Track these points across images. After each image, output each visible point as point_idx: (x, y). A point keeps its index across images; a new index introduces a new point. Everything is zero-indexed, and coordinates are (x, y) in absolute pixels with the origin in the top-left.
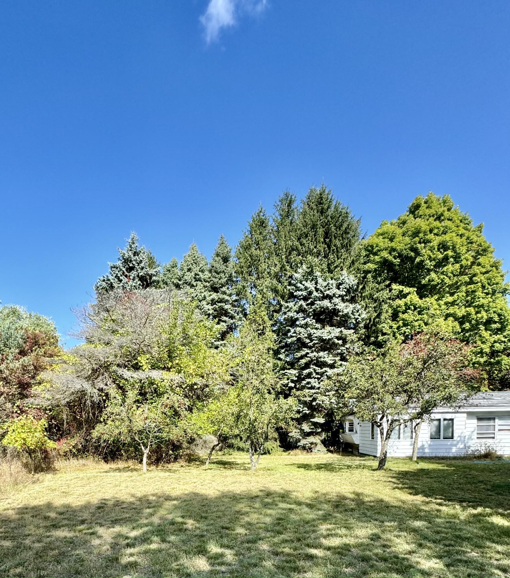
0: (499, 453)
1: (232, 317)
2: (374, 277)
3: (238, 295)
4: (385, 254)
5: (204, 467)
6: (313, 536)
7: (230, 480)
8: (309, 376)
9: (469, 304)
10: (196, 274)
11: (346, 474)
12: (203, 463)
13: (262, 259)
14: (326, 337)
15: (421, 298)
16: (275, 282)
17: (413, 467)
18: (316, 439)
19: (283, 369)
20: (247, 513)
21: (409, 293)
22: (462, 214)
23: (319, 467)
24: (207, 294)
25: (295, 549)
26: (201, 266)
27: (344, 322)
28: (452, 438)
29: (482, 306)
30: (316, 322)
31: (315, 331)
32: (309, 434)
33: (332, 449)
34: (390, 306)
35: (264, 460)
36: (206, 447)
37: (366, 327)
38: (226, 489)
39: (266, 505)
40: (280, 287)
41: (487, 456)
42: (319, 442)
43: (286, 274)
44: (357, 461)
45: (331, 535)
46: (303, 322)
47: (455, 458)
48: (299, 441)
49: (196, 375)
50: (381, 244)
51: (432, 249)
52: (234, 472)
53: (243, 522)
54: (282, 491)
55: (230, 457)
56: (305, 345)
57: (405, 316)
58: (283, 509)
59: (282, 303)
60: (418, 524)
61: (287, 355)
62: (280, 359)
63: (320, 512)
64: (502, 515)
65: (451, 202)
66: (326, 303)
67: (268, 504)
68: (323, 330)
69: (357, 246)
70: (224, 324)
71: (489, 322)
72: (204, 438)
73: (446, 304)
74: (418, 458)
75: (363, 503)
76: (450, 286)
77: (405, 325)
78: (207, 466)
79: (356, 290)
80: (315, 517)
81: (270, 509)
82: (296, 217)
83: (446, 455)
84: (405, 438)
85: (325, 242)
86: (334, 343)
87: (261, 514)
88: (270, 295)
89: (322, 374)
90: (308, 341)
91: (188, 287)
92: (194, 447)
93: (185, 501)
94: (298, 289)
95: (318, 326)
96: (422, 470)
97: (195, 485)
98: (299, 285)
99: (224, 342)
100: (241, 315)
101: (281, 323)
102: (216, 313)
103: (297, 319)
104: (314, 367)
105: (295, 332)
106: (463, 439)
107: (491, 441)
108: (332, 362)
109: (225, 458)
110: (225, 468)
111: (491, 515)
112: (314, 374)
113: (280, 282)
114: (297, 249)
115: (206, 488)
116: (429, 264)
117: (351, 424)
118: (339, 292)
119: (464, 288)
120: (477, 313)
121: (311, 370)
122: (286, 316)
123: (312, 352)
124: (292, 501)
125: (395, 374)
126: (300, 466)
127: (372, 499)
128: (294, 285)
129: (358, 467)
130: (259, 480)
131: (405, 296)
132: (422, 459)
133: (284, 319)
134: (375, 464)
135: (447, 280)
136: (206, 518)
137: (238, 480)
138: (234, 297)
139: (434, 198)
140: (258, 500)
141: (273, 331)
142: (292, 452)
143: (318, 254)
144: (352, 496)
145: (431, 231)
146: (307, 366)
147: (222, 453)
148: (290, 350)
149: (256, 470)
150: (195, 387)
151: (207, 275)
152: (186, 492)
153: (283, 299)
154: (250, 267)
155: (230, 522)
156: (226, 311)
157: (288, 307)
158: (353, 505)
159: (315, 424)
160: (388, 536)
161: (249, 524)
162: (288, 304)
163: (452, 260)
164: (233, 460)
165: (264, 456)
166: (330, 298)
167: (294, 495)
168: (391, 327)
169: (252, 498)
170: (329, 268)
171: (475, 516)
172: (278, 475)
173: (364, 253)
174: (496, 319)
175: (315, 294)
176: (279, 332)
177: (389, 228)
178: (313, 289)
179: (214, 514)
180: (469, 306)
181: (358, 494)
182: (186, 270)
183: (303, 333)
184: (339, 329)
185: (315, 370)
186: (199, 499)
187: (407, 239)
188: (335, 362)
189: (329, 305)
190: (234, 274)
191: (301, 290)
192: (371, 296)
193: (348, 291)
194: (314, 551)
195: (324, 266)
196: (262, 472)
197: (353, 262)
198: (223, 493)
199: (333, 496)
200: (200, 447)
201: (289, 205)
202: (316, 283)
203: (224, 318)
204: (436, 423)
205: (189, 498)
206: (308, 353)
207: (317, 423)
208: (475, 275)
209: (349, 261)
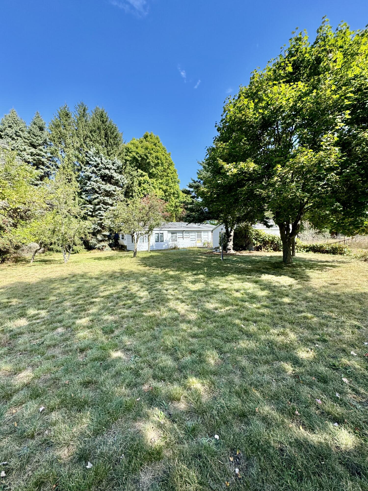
0: (178, 247)
1: (48, 167)
2: (130, 164)
3: (52, 154)
4: (134, 154)
5: (29, 265)
6: (96, 293)
7: (48, 271)
8: (99, 209)
9: (167, 185)
10: (16, 132)
11: (119, 261)
12: (28, 262)
13: (68, 136)
14: (108, 189)
15: (150, 178)
16: (77, 152)
17: (149, 255)
18: (106, 244)
19: (85, 204)
20: (58, 288)
21: (145, 175)
22: (163, 146)
23: (106, 258)
24: (27, 147)
25: (85, 301)
26: (21, 127)
27: (116, 183)
28: (163, 241)
29: (171, 186)
30: (102, 181)
31: (102, 185)
32: (101, 241)
33: (114, 248)
34: (138, 179)
35: (74, 257)
36: (31, 251)
37: (127, 187)
38: (45, 276)
39: (71, 282)
40: (80, 156)
41: (175, 248)
42: (107, 245)
43: (84, 150)
44: (126, 253)
45: (105, 291)
46: (95, 179)
47: (164, 250)
48: (96, 245)
49: (19, 202)
50: (132, 148)
51: (153, 157)
52: (53, 265)
53: (55, 293)
54: (83, 273)
55: (51, 256)
56: (96, 192)
57: (144, 185)
58: (82, 282)
59: (82, 165)
60: (143, 279)
61: (87, 196)
62: (82, 198)
63: (102, 281)
64: (173, 270)
65: (160, 140)
66: (107, 171)
67: (73, 281)
68: (106, 186)
69: (122, 146)
70: (42, 170)
71: (174, 193)
72: (29, 245)
73: (159, 183)
74: (151, 251)
75: (123, 273)
76: (160, 176)
77: (144, 189)
78: (32, 263)
79: (122, 168)
80: (98, 283)
81: (74, 283)
82: (88, 118)
83: (161, 249)
84: (146, 242)
85: (105, 138)
86: (112, 193)
87: (68, 287)
88: (75, 160)
89: (107, 209)
90: (98, 190)
91: (9, 138)
92: (20, 252)
93: (10, 288)
94: (91, 160)
95: (104, 183)
96: (151, 256)
97: (20, 277)
98: (91, 158)
99: (43, 182)
100: (54, 167)
101: (82, 177)
102: (35, 162)
103: (91, 177)
104: (102, 205)
105: (90, 184)
106: (167, 242)
107: (175, 242)
108: (112, 203)
109: (46, 258)
110: (46, 264)
111: (169, 271)
112: (102, 209)
113: (80, 153)
114: (90, 137)
115: (30, 277)
116: (152, 164)
117: (123, 236)
118: (113, 167)
119: (165, 178)
120: (170, 189)
121: (101, 206)
122: (85, 174)
123: (101, 196)
124: (87, 277)
125: (138, 212)
126: (95, 259)
127: (128, 271)
128: (89, 157)
129: (125, 257)
130: (69, 269)
131: (144, 176)
132: (152, 251)
133: (84, 175)
134: (133, 255)
135: (159, 173)
136: (28, 296)
137: (54, 270)
138: (49, 155)
139: (153, 135)
140: (67, 280)
141: (78, 181)
142: (92, 251)
143: (102, 144)
144: (119, 271)
145: (152, 149)
146: (98, 204)
147: (45, 254)
148: (88, 193)
149: (67, 263)
150: (19, 210)
151: (26, 135)
152: (12, 282)
153: (83, 164)
154: (59, 138)
155: (46, 295)
156: (43, 162)
157: (85, 169)
158: (118, 275)
159: (104, 236)
160: (131, 286)
161: (60, 294)
162: (86, 167)
163: (160, 164)
164: (53, 258)
165: (75, 255)
166: (109, 169)
167: (89, 275)
168: (138, 190)
169: (63, 279)
170: (108, 153)
171: (164, 272)
172: (82, 265)
173: (125, 151)
174: (176, 193)
175: (101, 165)
176: (81, 182)
177: (136, 142)
178: (100, 162)
179: (35, 293)
180: (167, 186)
181: (122, 270)
182: (7, 126)
183: (95, 186)
184: (114, 187)
185: (103, 207)
186: (22, 285)
187: (143, 150)
188: (113, 203)
189: (109, 173)
190: (48, 140)
191: (93, 161)
192: (129, 173)
193: (118, 168)
194: (94, 300)
195: (105, 151)
196: (72, 264)
197: (120, 154)
198: (42, 279)
199: (110, 272)
200: (26, 251)
201: (84, 111)
202: (101, 159)
203: (41, 167)
204: (157, 235)
205: (14, 286)
206: (98, 197)
207: (105, 235)
208: (168, 173)
209: (118, 152)
